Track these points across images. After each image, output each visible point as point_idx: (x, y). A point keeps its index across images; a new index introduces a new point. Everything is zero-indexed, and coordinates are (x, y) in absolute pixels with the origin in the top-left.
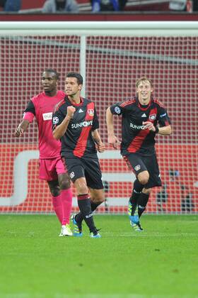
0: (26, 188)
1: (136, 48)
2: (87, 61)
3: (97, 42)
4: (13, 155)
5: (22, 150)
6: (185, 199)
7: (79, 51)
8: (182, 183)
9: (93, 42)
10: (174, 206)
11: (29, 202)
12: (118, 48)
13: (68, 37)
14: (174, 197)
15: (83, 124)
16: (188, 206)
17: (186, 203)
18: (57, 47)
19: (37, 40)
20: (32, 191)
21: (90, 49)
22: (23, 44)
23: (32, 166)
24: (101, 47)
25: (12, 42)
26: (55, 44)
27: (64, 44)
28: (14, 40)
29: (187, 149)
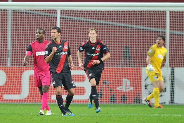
0: (28, 90)
1: (87, 16)
2: (60, 23)
3: (66, 13)
4: (21, 72)
5: (26, 70)
6: (112, 96)
7: (56, 18)
8: (111, 88)
9: (64, 13)
10: (106, 100)
11: (29, 97)
12: (77, 16)
13: (51, 10)
14: (106, 95)
15: (62, 53)
16: (114, 100)
17: (112, 98)
18: (45, 15)
19: (34, 12)
20: (31, 91)
21: (62, 17)
22: (27, 14)
23: (31, 78)
24: (68, 16)
25: (21, 13)
26: (44, 14)
27: (49, 14)
28: (22, 12)
29: (113, 70)
